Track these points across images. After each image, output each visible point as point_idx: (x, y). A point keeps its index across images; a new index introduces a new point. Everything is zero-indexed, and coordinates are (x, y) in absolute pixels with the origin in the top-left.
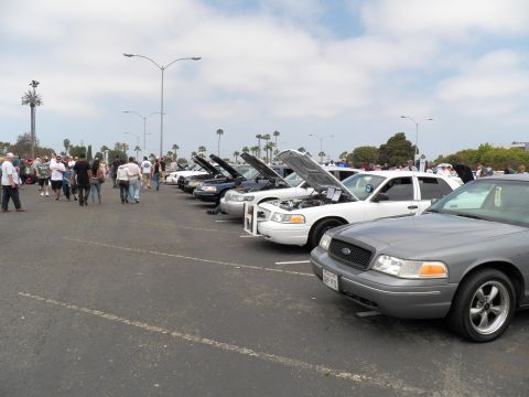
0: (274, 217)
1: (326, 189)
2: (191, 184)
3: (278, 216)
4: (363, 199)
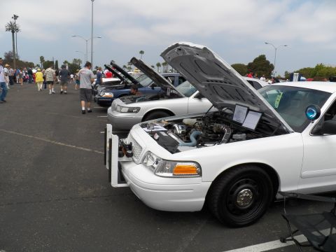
1: (232, 108)
4: (300, 129)
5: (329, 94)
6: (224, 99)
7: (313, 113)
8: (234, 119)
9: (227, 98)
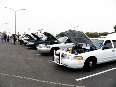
0: (68, 57)
1: (82, 45)
2: (25, 42)
3: (70, 57)
4: (100, 49)
5: (104, 41)
6: (79, 43)
7: (102, 45)
8: (83, 47)
9: (80, 43)
